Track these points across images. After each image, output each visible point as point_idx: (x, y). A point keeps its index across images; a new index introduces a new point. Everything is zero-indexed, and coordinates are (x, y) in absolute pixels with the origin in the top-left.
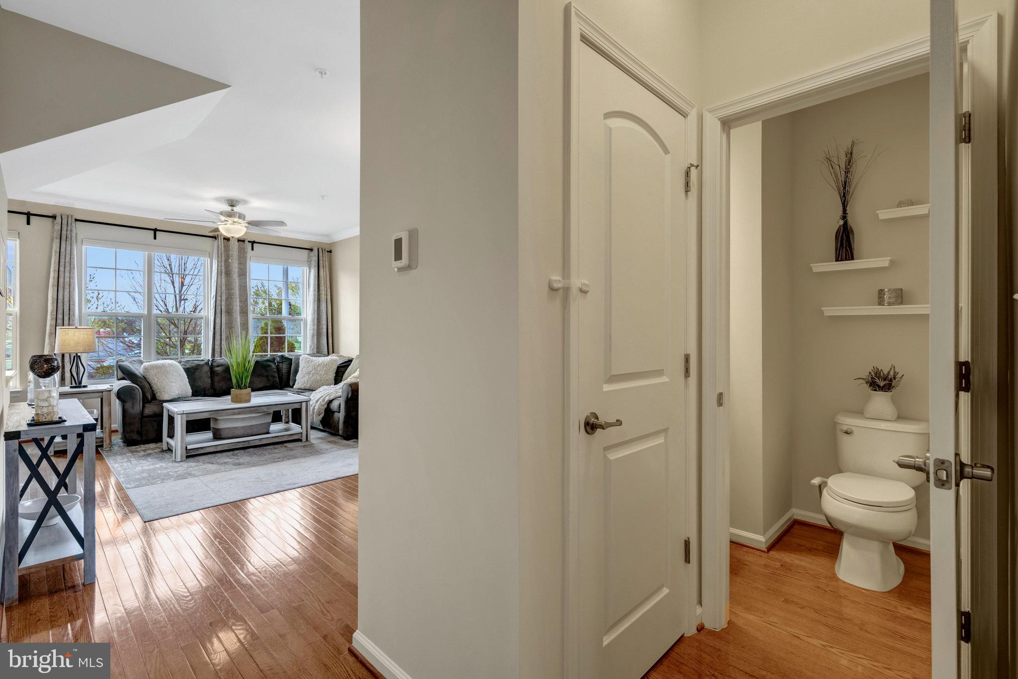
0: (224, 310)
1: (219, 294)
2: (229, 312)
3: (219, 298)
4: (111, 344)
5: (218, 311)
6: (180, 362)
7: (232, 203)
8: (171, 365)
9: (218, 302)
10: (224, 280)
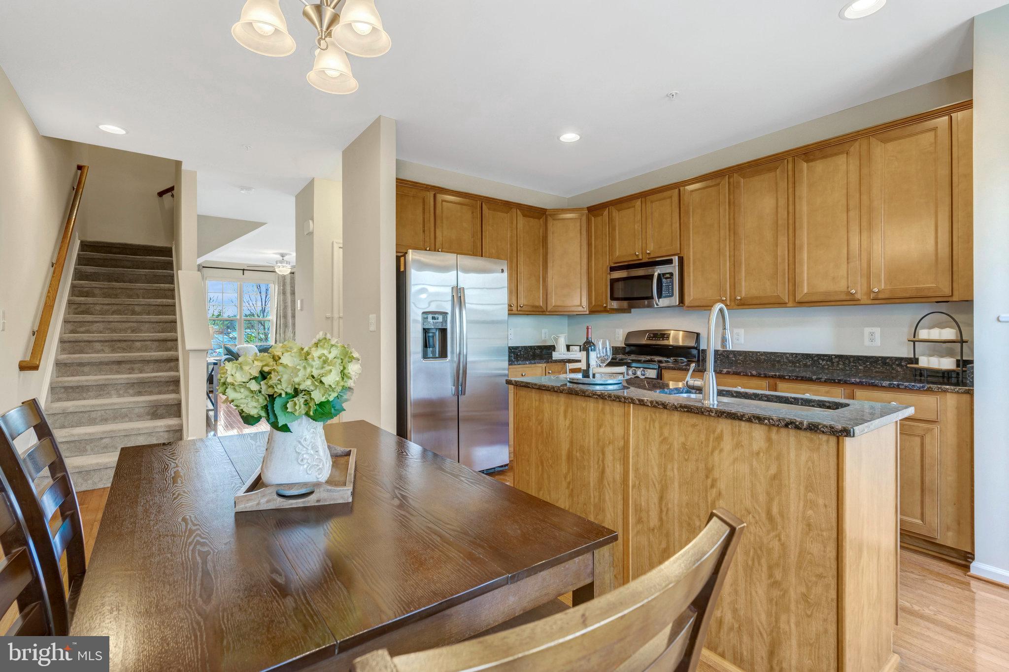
0: (281, 316)
1: (279, 306)
2: (285, 317)
3: (279, 309)
4: (220, 337)
5: (279, 316)
6: (256, 346)
7: (283, 255)
8: (251, 347)
9: (279, 311)
10: (281, 297)
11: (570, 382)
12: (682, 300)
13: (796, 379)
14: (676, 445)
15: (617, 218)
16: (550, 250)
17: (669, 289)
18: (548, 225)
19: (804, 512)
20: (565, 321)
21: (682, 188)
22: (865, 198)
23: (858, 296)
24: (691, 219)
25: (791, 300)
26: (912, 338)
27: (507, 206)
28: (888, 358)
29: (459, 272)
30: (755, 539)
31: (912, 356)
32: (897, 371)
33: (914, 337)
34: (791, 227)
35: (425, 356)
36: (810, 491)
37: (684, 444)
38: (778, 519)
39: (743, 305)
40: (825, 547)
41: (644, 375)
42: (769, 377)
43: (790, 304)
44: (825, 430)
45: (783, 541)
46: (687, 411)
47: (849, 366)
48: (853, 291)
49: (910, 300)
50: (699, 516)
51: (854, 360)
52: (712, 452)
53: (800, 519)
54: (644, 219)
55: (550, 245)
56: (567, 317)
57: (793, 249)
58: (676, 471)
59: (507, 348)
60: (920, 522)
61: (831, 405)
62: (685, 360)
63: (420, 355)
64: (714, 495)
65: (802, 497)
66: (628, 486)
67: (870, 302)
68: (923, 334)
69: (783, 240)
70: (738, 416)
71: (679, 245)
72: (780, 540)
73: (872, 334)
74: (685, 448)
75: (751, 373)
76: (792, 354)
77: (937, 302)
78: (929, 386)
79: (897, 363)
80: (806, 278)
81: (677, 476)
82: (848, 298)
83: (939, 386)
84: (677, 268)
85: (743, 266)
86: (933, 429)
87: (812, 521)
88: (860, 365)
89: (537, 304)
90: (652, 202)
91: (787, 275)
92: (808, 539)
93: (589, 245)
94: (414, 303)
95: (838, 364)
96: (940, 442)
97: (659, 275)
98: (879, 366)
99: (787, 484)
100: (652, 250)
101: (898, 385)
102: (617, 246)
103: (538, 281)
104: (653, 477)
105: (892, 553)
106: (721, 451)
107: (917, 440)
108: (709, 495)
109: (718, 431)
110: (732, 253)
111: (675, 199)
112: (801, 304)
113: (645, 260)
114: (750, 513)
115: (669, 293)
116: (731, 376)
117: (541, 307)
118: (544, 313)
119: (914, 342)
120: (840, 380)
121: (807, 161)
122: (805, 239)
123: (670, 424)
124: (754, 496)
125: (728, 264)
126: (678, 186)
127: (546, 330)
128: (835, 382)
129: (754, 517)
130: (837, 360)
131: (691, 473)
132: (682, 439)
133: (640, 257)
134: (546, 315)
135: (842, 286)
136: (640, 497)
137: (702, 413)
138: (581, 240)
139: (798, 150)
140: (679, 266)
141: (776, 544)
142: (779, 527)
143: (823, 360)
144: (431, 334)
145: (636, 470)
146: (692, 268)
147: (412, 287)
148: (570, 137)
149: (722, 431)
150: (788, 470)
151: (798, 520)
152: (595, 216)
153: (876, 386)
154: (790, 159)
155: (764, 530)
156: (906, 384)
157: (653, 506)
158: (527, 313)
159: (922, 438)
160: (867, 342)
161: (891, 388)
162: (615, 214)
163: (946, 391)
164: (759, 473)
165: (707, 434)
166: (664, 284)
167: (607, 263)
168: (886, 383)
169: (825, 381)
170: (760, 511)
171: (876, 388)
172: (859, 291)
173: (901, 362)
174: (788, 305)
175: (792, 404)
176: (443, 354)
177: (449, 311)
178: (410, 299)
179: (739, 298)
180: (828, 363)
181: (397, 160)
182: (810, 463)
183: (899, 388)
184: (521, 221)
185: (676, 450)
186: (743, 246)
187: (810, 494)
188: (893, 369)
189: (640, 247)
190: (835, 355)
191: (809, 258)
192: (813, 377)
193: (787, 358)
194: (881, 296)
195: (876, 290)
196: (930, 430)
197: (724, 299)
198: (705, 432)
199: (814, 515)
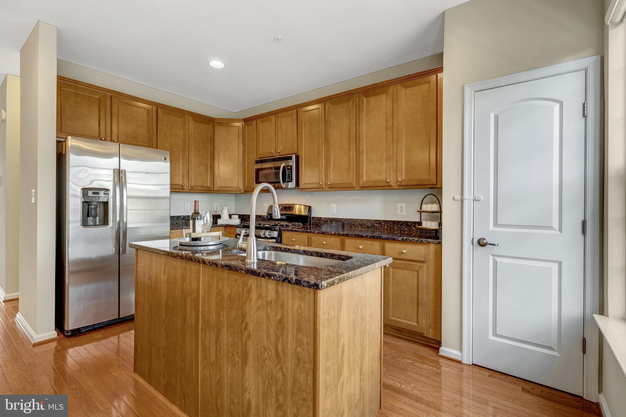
11: (181, 245)
12: (297, 184)
13: (355, 237)
14: (225, 296)
15: (261, 127)
16: (216, 147)
17: (290, 177)
18: (215, 129)
19: (296, 349)
20: (233, 198)
21: (298, 109)
22: (395, 122)
23: (392, 184)
24: (303, 130)
25: (357, 185)
26: (419, 209)
27: (181, 113)
28: (409, 222)
29: (121, 160)
30: (269, 371)
31: (420, 221)
32: (413, 230)
33: (421, 209)
34: (357, 139)
35: (85, 224)
36: (299, 332)
37: (230, 295)
38: (282, 355)
39: (332, 188)
40: (307, 376)
41: (270, 235)
42: (341, 235)
43: (357, 188)
44: (305, 284)
45: (284, 373)
46: (229, 269)
47: (390, 227)
48: (389, 180)
49: (417, 187)
50: (237, 353)
51: (392, 223)
52: (246, 301)
53: (294, 355)
54: (277, 128)
55: (216, 143)
56: (234, 195)
57: (358, 153)
58: (225, 317)
59: (169, 218)
60: (416, 324)
61: (345, 258)
62: (301, 224)
63: (79, 223)
64: (246, 337)
65: (295, 338)
66: (198, 329)
67: (397, 187)
68: (425, 207)
69: (353, 147)
70: (257, 274)
71: (296, 148)
72: (282, 371)
73: (401, 207)
74: (231, 298)
75: (331, 232)
76: (360, 220)
77: (430, 188)
78: (421, 239)
79: (413, 225)
80: (365, 171)
81: (226, 322)
82: (386, 184)
83: (426, 240)
84: (294, 162)
85: (332, 162)
86: (423, 266)
87: (300, 356)
88: (395, 227)
89: (205, 185)
90: (281, 118)
91: (355, 169)
92: (298, 370)
93: (244, 145)
94: (72, 181)
95: (384, 226)
96: (427, 274)
97: (284, 167)
98: (404, 227)
99: (287, 327)
100: (281, 150)
101: (406, 240)
102: (261, 147)
103: (207, 169)
104: (212, 322)
105: (376, 360)
106: (251, 300)
107: (416, 273)
108: (243, 336)
109: (249, 284)
110: (326, 154)
111: (295, 116)
112: (363, 188)
113: (277, 157)
114: (266, 350)
115: (290, 179)
116: (320, 235)
117: (209, 187)
118: (212, 192)
119: (421, 212)
120: (377, 237)
121: (366, 97)
122: (365, 147)
123: (222, 280)
124: (268, 337)
125: (324, 161)
126: (298, 108)
127: (218, 204)
128: (375, 238)
129: (268, 354)
130: (384, 223)
131: (234, 319)
132: (229, 291)
133: (274, 155)
134: (213, 193)
135: (383, 177)
136: (205, 338)
137: (237, 271)
138: (238, 141)
139: (362, 89)
140: (296, 161)
141: (280, 375)
142: (282, 361)
143: (377, 223)
144: (93, 207)
145: (203, 316)
146: (303, 163)
147: (71, 168)
148: (217, 64)
149: (251, 285)
150: (288, 316)
151: (292, 355)
152: (248, 125)
153: (395, 240)
154: (357, 95)
155: (274, 364)
156: (410, 239)
157: (212, 345)
158: (202, 191)
159: (418, 272)
160: (399, 213)
161: (403, 241)
162: (259, 123)
163: (429, 243)
164: (271, 318)
165: (243, 287)
166: (287, 173)
167: (255, 158)
168: (400, 239)
169: (370, 238)
170: (272, 349)
171: (395, 241)
172: (391, 180)
173: (415, 225)
174: (356, 189)
175: (324, 257)
176: (105, 222)
177: (111, 187)
178: (69, 177)
179: (329, 183)
180: (379, 225)
181: (58, 60)
182: (299, 310)
183: (407, 241)
184: (192, 125)
185: (225, 299)
186: (332, 150)
187: (299, 334)
188: (411, 229)
189: (274, 148)
190: (382, 220)
191: (366, 159)
192: (364, 235)
193: (358, 222)
194: (403, 184)
195: (400, 180)
196: (421, 267)
197: (321, 184)
198: (242, 285)
199: (301, 351)
